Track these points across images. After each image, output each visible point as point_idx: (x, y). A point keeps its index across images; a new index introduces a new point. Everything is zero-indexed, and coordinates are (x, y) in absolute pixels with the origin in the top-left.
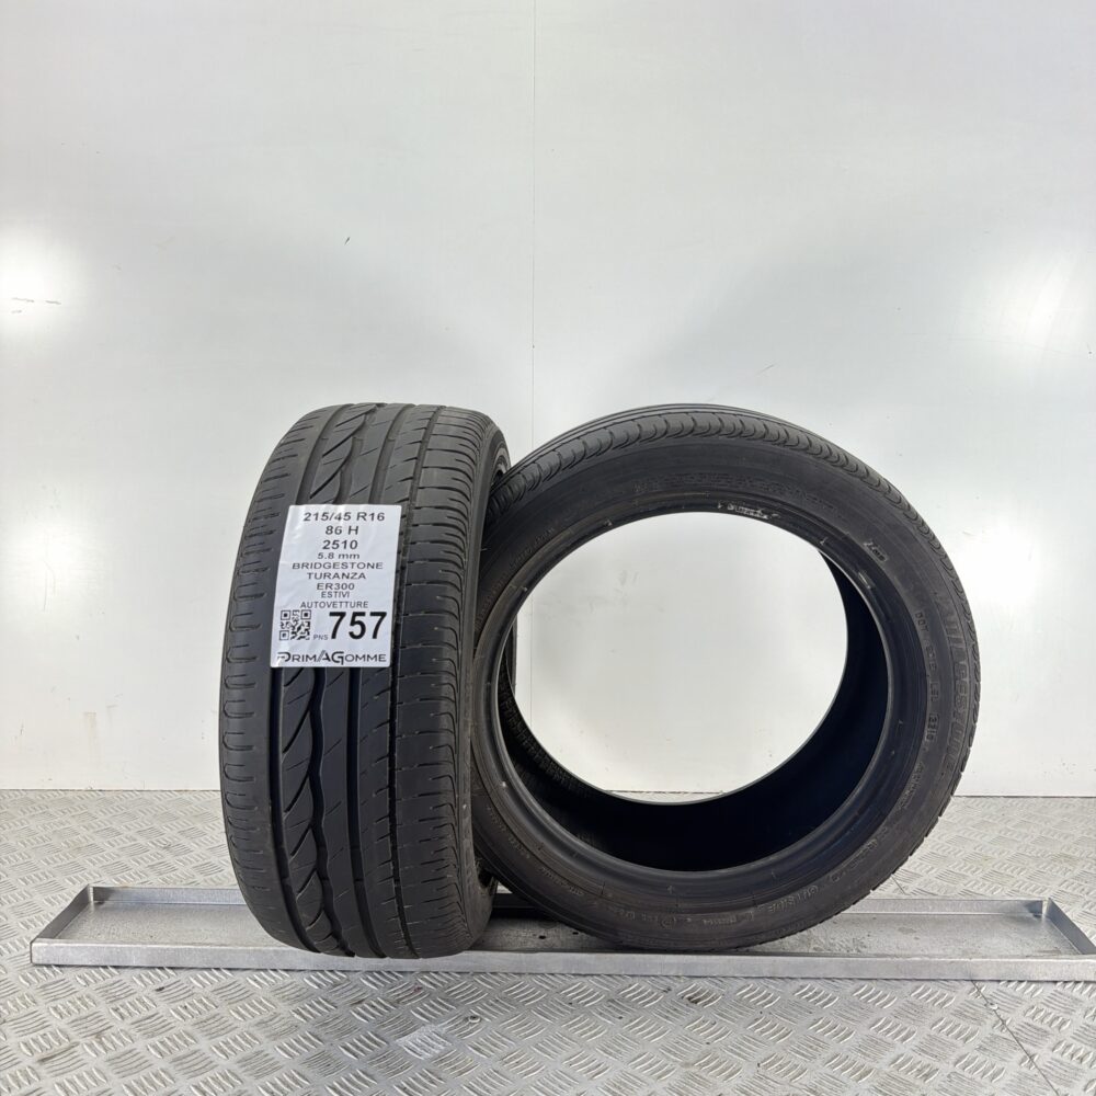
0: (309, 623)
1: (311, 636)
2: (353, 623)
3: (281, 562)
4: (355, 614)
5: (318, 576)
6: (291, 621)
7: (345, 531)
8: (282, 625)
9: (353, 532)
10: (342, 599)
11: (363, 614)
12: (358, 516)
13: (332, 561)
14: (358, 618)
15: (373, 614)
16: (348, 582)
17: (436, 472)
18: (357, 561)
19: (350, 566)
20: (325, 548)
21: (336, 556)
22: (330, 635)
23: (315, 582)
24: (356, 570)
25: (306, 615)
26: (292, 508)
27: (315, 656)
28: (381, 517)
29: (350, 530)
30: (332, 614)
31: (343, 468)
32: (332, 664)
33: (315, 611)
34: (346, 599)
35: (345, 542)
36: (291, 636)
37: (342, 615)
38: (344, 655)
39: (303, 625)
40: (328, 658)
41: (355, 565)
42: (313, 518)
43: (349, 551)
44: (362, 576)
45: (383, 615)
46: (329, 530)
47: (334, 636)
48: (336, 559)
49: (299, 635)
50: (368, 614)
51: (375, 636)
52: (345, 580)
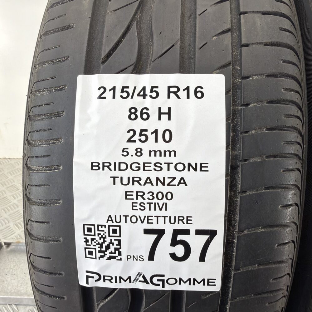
0: (119, 241)
1: (124, 256)
2: (174, 243)
3: (75, 160)
4: (176, 232)
5: (125, 181)
6: (97, 238)
7: (154, 115)
8: (87, 241)
9: (164, 117)
10: (158, 212)
11: (187, 232)
12: (169, 92)
13: (141, 160)
14: (180, 237)
15: (199, 232)
16: (165, 189)
17: (259, 20)
18: (173, 160)
19: (165, 167)
20: (129, 141)
21: (146, 152)
22: (146, 256)
23: (121, 190)
24: (173, 173)
25: (115, 231)
26: (81, 79)
27: (130, 278)
28: (199, 93)
29: (160, 113)
30: (147, 232)
31: (138, 16)
32: (151, 287)
33: (126, 228)
34: (163, 213)
35: (156, 132)
36: (99, 255)
37: (160, 233)
38: (165, 278)
39: (111, 242)
40: (145, 281)
41: (172, 167)
42: (109, 94)
43: (162, 146)
44: (182, 181)
45: (212, 234)
46: (133, 113)
47: (151, 257)
48: (145, 158)
49: (108, 254)
50: (193, 232)
51: (202, 258)
52: (160, 188)
